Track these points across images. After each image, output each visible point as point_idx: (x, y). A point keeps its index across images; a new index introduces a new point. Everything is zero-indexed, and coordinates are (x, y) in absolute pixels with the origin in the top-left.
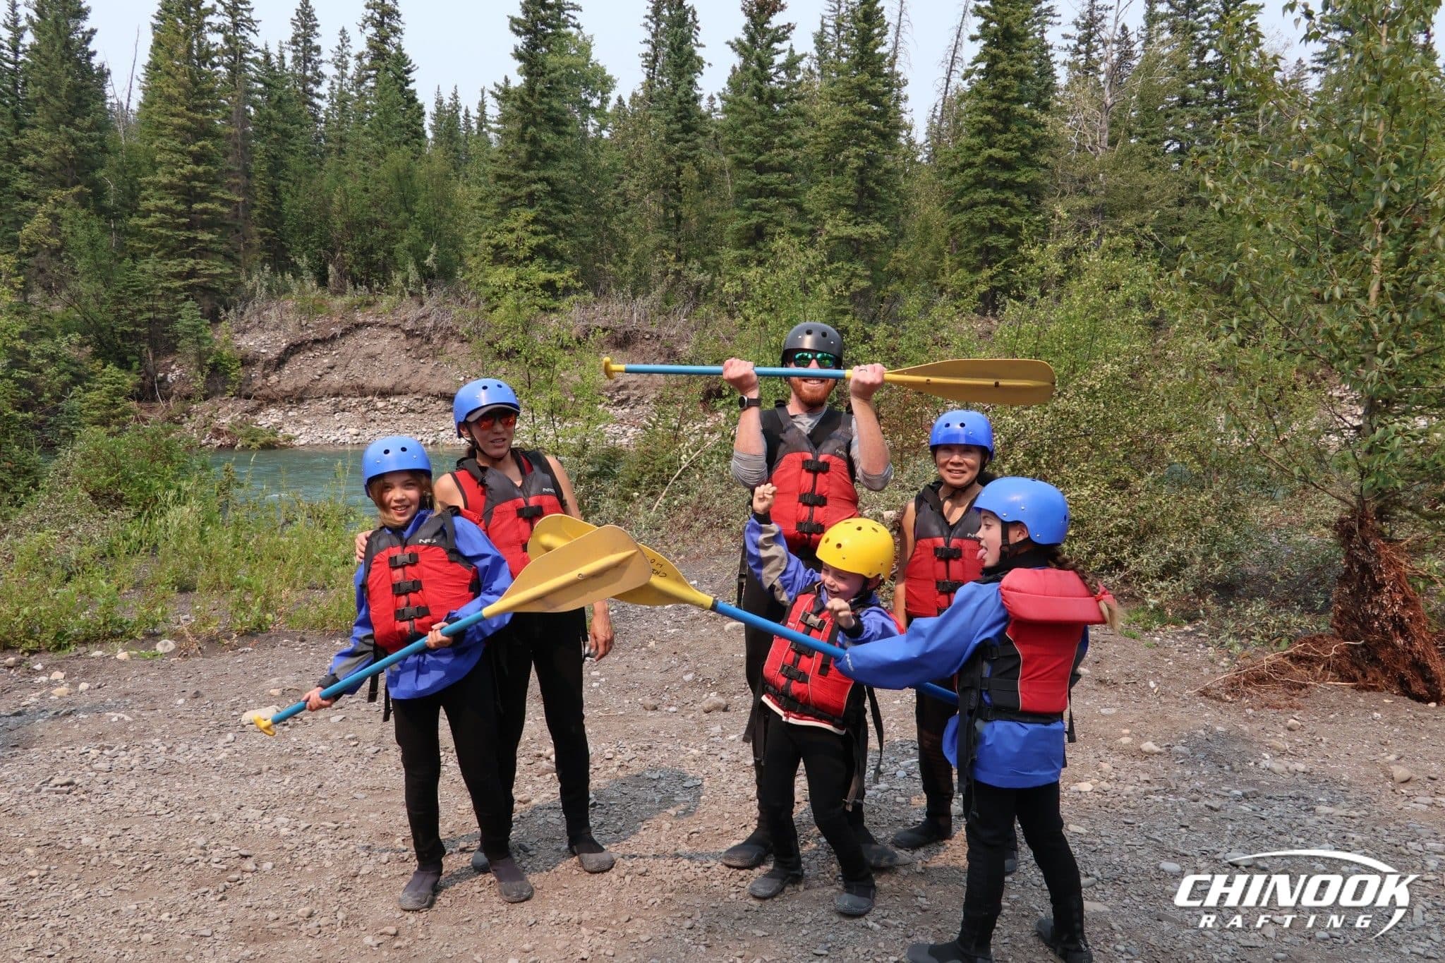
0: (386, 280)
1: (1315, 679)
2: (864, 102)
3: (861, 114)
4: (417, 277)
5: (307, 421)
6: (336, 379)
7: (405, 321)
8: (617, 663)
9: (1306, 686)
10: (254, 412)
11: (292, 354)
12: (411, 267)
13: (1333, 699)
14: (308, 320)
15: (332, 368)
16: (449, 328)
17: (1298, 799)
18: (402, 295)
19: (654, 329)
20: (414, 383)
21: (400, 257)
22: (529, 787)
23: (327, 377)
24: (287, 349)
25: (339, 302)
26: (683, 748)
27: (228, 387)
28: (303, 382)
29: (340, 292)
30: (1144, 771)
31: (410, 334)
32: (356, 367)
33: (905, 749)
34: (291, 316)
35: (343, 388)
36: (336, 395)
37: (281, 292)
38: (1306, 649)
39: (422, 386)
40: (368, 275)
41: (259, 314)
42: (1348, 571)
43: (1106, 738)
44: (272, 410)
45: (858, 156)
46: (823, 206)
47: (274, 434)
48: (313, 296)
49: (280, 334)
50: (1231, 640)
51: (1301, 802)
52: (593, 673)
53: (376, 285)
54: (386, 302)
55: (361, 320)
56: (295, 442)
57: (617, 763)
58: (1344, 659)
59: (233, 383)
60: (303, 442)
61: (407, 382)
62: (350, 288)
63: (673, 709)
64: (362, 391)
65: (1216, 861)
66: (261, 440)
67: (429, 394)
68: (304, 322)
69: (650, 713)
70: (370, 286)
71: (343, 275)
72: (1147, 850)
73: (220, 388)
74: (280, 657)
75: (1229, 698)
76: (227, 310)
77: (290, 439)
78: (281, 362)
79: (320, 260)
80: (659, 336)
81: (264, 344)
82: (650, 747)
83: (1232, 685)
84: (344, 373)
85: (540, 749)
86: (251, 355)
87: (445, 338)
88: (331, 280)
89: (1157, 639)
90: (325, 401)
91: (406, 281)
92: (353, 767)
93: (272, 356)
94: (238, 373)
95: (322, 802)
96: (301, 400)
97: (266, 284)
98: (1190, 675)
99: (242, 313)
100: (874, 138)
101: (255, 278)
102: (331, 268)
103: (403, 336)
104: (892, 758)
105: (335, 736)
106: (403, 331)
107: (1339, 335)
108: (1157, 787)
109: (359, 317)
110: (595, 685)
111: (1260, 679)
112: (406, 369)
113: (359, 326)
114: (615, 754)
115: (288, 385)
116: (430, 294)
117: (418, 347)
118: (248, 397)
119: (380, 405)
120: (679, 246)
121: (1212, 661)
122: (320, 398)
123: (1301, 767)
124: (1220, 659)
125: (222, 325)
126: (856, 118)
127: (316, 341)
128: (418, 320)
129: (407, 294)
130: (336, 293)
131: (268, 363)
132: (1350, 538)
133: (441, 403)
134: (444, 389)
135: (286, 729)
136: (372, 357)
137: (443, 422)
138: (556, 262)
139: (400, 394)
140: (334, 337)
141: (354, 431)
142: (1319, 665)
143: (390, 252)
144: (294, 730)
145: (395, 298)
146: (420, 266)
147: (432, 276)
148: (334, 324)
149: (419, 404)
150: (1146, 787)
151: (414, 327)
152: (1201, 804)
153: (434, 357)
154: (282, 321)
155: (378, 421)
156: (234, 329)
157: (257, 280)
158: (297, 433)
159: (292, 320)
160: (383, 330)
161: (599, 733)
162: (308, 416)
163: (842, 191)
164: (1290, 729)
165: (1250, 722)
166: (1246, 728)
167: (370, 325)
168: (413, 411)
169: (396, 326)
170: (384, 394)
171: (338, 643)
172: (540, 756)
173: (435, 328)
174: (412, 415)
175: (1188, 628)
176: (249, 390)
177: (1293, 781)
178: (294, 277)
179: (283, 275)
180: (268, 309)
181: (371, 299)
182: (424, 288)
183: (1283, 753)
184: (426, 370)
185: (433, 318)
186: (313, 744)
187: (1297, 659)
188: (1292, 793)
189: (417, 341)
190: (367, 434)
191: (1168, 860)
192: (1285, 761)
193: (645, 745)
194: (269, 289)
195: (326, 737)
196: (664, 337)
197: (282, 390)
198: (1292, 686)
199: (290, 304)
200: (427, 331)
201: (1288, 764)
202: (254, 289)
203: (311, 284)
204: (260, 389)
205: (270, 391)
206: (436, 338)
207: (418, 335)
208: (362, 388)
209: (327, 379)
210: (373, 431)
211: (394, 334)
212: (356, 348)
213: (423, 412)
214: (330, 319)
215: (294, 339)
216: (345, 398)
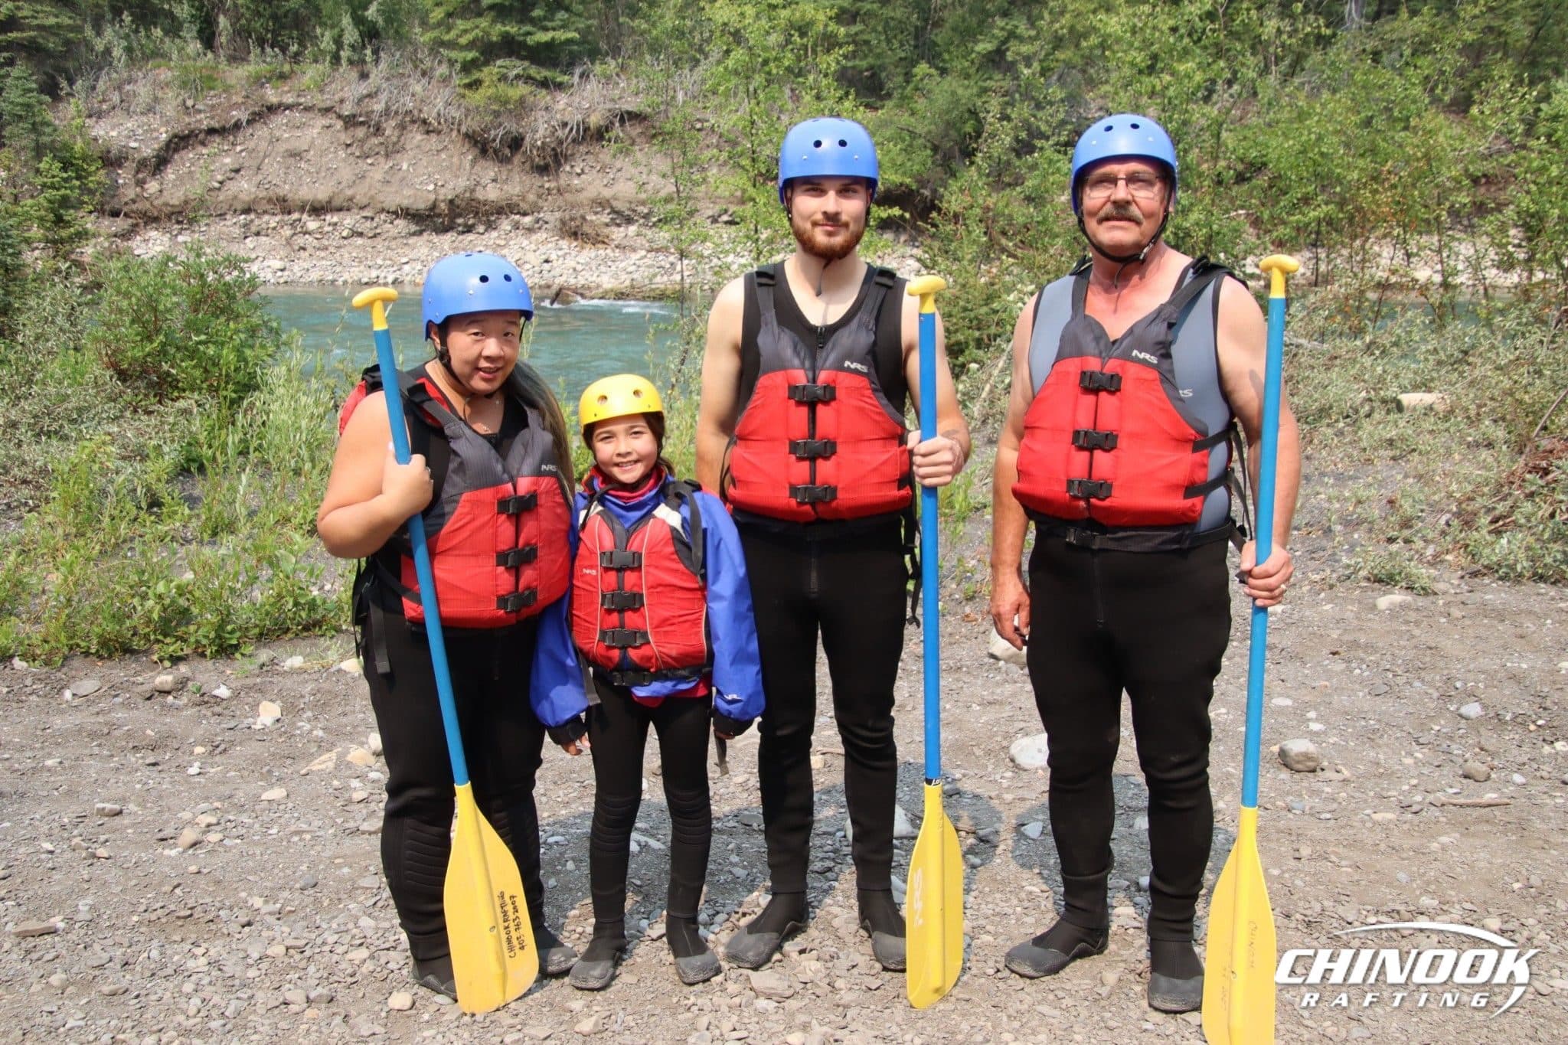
0: (307, 41)
4: (356, 37)
6: (245, 188)
7: (342, 101)
10: (126, 235)
11: (176, 150)
12: (345, 21)
14: (196, 99)
15: (237, 171)
16: (409, 112)
18: (335, 63)
19: (709, 116)
20: (361, 194)
23: (229, 184)
24: (169, 143)
25: (239, 72)
28: (194, 190)
29: (239, 58)
31: (350, 122)
32: (273, 169)
34: (170, 93)
35: (254, 201)
36: (247, 211)
37: (148, 57)
39: (372, 198)
41: (119, 89)
44: (153, 234)
48: (198, 64)
49: (155, 121)
53: (294, 48)
54: (309, 73)
55: (274, 100)
59: (93, 192)
61: (349, 192)
62: (254, 51)
64: (284, 206)
67: (383, 210)
68: (190, 103)
70: (283, 50)
71: (241, 30)
76: (71, 82)
78: (161, 162)
81: (132, 134)
84: (256, 180)
86: (114, 151)
87: (402, 127)
88: (223, 39)
90: (231, 220)
91: (339, 42)
93: (148, 152)
94: (98, 177)
96: (194, 219)
97: (125, 43)
99: (94, 87)
101: (109, 33)
102: (220, 21)
103: (339, 124)
106: (340, 117)
109: (272, 95)
112: (346, 174)
113: (272, 109)
115: (175, 197)
116: (377, 61)
117: (362, 141)
118: (115, 214)
119: (312, 224)
122: (222, 216)
125: (67, 105)
127: (211, 131)
128: (360, 100)
129: (342, 61)
130: (233, 60)
131: (142, 164)
133: (400, 223)
134: (405, 203)
136: (295, 155)
137: (406, 250)
139: (340, 209)
140: (237, 126)
141: (278, 264)
145: (325, 67)
146: (360, 21)
147: (379, 35)
148: (236, 106)
149: (368, 224)
151: (356, 110)
153: (387, 156)
154: (156, 100)
155: (310, 250)
156: (84, 112)
157: (113, 37)
159: (171, 101)
160: (310, 115)
162: (207, 243)
167: (289, 107)
168: (361, 234)
169: (327, 110)
170: (318, 210)
173: (387, 112)
174: (360, 241)
176: (115, 204)
178: (168, 33)
179: (150, 30)
180: (132, 81)
181: (288, 68)
182: (368, 52)
184: (377, 174)
185: (383, 97)
189: (361, 132)
194: (130, 52)
197: (166, 204)
199: (167, 75)
200: (375, 117)
202: (108, 52)
203: (194, 45)
204: (134, 201)
205: (148, 205)
206: (390, 127)
207: (362, 123)
208: (285, 201)
209: (232, 188)
210: (306, 265)
211: (326, 122)
212: (271, 142)
213: (375, 236)
214: (228, 99)
215: (178, 128)
216: (259, 215)
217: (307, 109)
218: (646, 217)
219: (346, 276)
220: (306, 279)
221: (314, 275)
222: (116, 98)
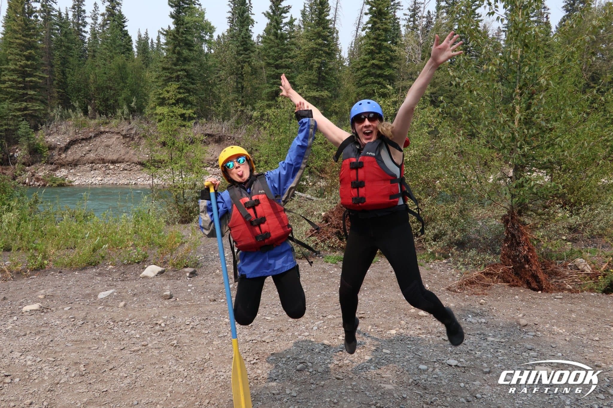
0: (114, 113)
1: (494, 282)
2: (320, 39)
3: (319, 44)
4: (128, 111)
5: (79, 174)
6: (92, 156)
7: (123, 130)
8: (201, 280)
9: (490, 285)
10: (55, 170)
11: (72, 145)
12: (125, 107)
13: (500, 290)
14: (79, 130)
15: (90, 151)
16: (142, 134)
17: (481, 335)
18: (121, 119)
19: (232, 135)
20: (127, 157)
21: (120, 102)
22: (149, 338)
23: (88, 155)
24: (69, 143)
25: (93, 122)
26: (222, 319)
27: (43, 159)
28: (77, 157)
29: (94, 118)
30: (419, 324)
31: (125, 136)
32: (101, 151)
33: (319, 317)
34: (71, 128)
35: (95, 160)
36: (92, 163)
37: (66, 118)
38: (490, 270)
39: (130, 159)
40: (106, 110)
41: (56, 127)
42: (507, 237)
43: (404, 310)
44: (63, 170)
45: (318, 62)
46: (304, 83)
47: (64, 180)
48: (81, 119)
49: (66, 136)
50: (461, 266)
51: (482, 336)
52: (189, 285)
53: (110, 115)
54: (114, 122)
55: (103, 130)
56: (73, 184)
57: (191, 326)
58: (505, 274)
59: (45, 157)
60: (77, 183)
61: (123, 157)
62: (98, 116)
63: (223, 300)
64: (103, 161)
65: (442, 364)
66: (58, 183)
67: (133, 163)
68: (77, 131)
69: (212, 303)
70: (107, 115)
71: (95, 110)
72: (415, 360)
73: (39, 159)
74: (48, 280)
75: (459, 291)
76: (42, 125)
77: (71, 182)
78: (66, 148)
79: (84, 104)
80: (234, 138)
81: (59, 140)
82: (207, 319)
83: (460, 285)
84: (95, 153)
85: (157, 320)
86: (53, 145)
87: (140, 138)
88: (89, 112)
89: (431, 266)
90: (87, 165)
91: (123, 113)
92: (70, 331)
93: (62, 145)
94: (46, 153)
95: (51, 348)
96: (76, 165)
97: (60, 114)
98: (444, 281)
99: (49, 127)
100: (324, 55)
101: (55, 111)
102: (89, 107)
103: (122, 137)
104: (312, 321)
105: (65, 317)
106: (122, 135)
107: (503, 138)
108: (423, 331)
109: (102, 129)
110: (189, 290)
111: (472, 283)
112: (123, 152)
113: (102, 133)
114: (190, 322)
115: (70, 159)
116: (133, 119)
117: (128, 142)
118: (52, 164)
119: (112, 167)
120: (243, 99)
121: (453, 275)
122: (84, 164)
123: (483, 320)
124: (457, 274)
125: (40, 132)
126: (317, 46)
127: (83, 139)
128: (128, 130)
129: (123, 119)
130: (91, 118)
131: (61, 149)
132: (507, 223)
133: (138, 166)
134: (140, 160)
135: (43, 314)
136: (108, 146)
137: (139, 174)
138: (189, 106)
139: (120, 162)
140: (91, 138)
141: (100, 179)
142: (495, 276)
143: (116, 101)
144: (46, 314)
145: (118, 121)
146: (129, 107)
147: (135, 111)
148: (91, 132)
149: (128, 167)
150: (419, 331)
151: (127, 133)
152: (441, 338)
153: (135, 146)
155: (111, 174)
156: (44, 134)
157: (56, 112)
158: (74, 179)
159: (72, 130)
160: (113, 135)
161: (185, 313)
162: (79, 172)
163: (312, 77)
164: (481, 304)
165: (465, 301)
166: (463, 304)
167: (107, 132)
168: (126, 170)
169: (119, 133)
170: (113, 162)
171: (76, 273)
172: (157, 324)
173: (136, 133)
174: (126, 172)
175: (445, 261)
176: (52, 161)
177: (479, 327)
178: (73, 111)
179: (67, 110)
180: (61, 125)
181: (108, 121)
182: (131, 116)
183: (477, 315)
185: (135, 129)
186: (53, 321)
187: (487, 274)
188: (479, 332)
189: (128, 140)
190: (106, 180)
191: (423, 364)
192: (477, 318)
193: (205, 318)
194: (61, 116)
195: (60, 317)
196: (236, 139)
197: (67, 161)
198: (484, 285)
199: (71, 123)
200: (132, 135)
201: (478, 319)
202: (54, 116)
203: (80, 114)
204: (57, 160)
205: (61, 161)
206: (136, 138)
207: (128, 137)
208: (103, 160)
209: (88, 156)
210: (108, 179)
211: (118, 136)
212: (101, 142)
213: (131, 170)
214: (89, 130)
215: (72, 138)
216: (96, 164)
217: (112, 133)
218: (213, 164)
219: (120, 182)
220: (108, 183)
221: (111, 182)
222: (55, 130)
